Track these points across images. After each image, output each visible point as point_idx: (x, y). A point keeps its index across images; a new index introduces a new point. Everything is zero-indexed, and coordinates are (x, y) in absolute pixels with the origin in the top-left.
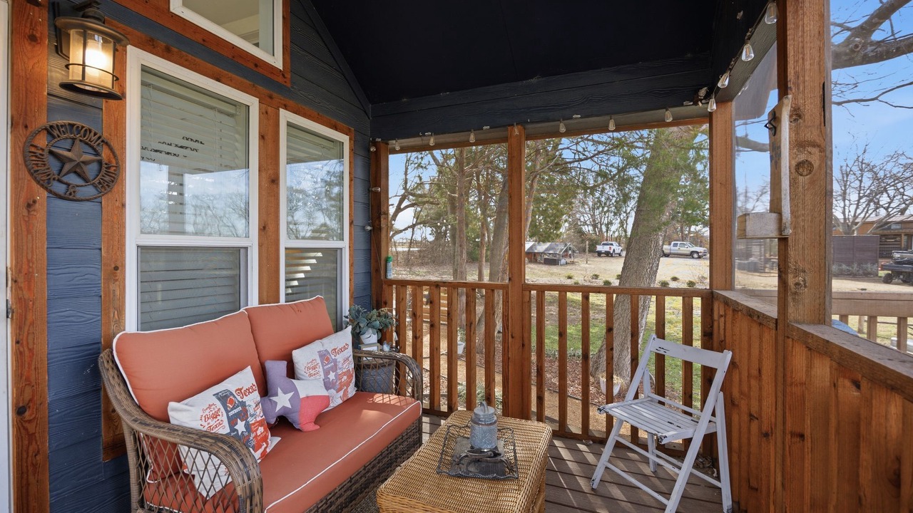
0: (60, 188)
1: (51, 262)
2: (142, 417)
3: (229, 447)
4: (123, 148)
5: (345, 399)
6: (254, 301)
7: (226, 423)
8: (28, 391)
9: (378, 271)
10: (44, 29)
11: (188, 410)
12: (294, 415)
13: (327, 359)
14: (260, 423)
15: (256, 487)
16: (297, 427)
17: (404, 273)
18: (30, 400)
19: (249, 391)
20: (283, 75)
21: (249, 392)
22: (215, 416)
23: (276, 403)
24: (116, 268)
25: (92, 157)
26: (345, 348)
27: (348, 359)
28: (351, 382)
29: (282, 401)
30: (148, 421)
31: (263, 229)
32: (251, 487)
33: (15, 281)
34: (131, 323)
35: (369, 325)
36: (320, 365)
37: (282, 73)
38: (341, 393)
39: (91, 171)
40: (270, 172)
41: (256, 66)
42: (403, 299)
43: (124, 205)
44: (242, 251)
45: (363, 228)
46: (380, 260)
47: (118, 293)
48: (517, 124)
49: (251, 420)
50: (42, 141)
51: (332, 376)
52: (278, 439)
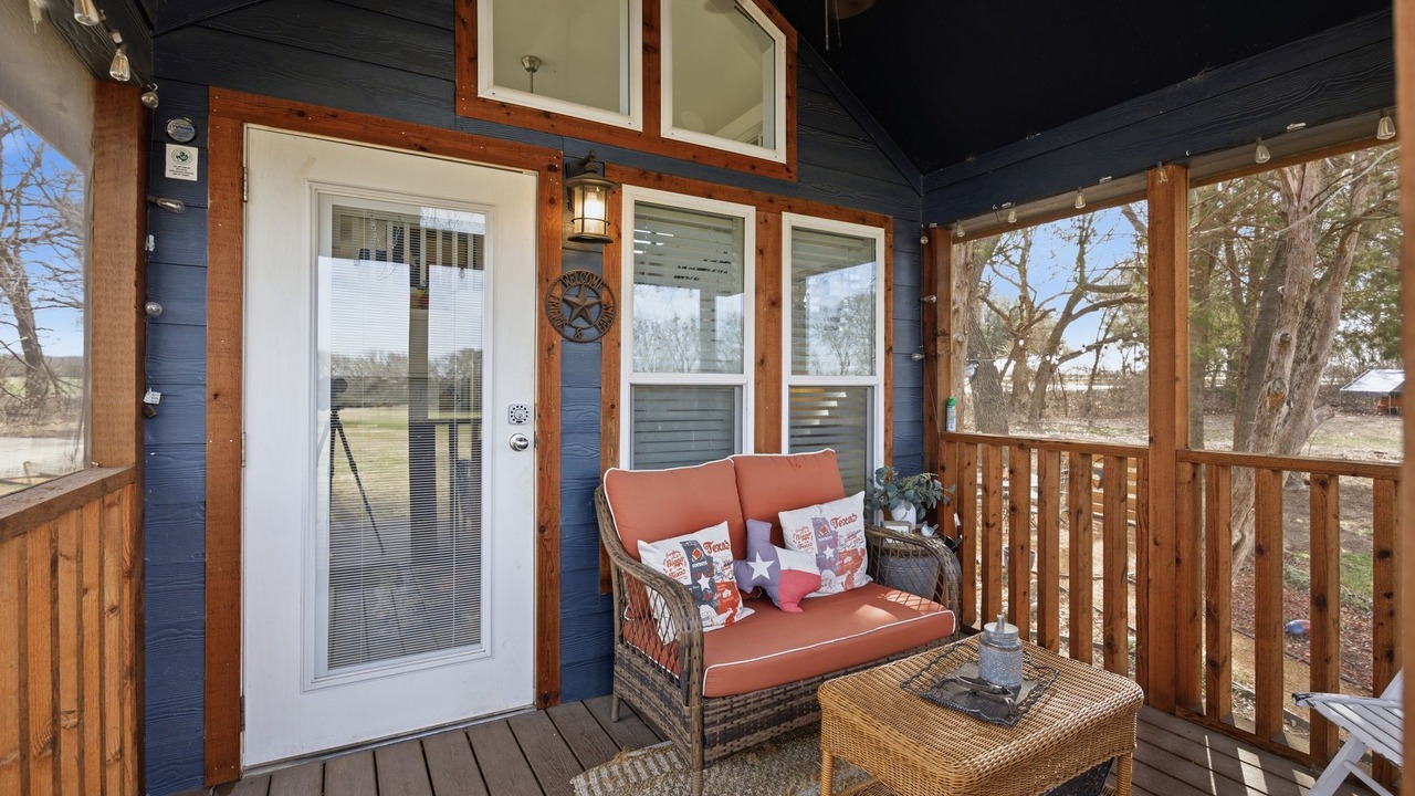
0: (570, 332)
1: (564, 400)
2: (621, 552)
3: (676, 592)
4: (619, 288)
5: (849, 588)
6: (748, 448)
7: (688, 574)
8: (547, 513)
9: (932, 419)
10: (559, 192)
11: (652, 552)
12: (773, 588)
13: (824, 530)
14: (729, 586)
15: (696, 639)
16: (776, 604)
17: (1076, 429)
18: (548, 522)
19: (719, 547)
20: (788, 170)
21: (719, 549)
22: (678, 563)
23: (753, 570)
24: (613, 407)
25: (595, 300)
26: (851, 519)
27: (854, 535)
28: (858, 566)
29: (760, 568)
30: (624, 556)
31: (761, 363)
32: (690, 636)
33: (539, 416)
34: (624, 462)
35: (902, 495)
36: (813, 535)
37: (786, 168)
38: (843, 578)
39: (594, 313)
40: (771, 292)
41: (753, 167)
42: (969, 464)
43: (619, 344)
44: (737, 390)
45: (909, 357)
46: (936, 403)
47: (614, 430)
48: (1164, 164)
49: (717, 579)
50: (558, 292)
51: (829, 553)
52: (750, 611)
